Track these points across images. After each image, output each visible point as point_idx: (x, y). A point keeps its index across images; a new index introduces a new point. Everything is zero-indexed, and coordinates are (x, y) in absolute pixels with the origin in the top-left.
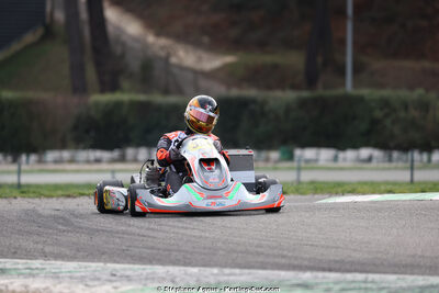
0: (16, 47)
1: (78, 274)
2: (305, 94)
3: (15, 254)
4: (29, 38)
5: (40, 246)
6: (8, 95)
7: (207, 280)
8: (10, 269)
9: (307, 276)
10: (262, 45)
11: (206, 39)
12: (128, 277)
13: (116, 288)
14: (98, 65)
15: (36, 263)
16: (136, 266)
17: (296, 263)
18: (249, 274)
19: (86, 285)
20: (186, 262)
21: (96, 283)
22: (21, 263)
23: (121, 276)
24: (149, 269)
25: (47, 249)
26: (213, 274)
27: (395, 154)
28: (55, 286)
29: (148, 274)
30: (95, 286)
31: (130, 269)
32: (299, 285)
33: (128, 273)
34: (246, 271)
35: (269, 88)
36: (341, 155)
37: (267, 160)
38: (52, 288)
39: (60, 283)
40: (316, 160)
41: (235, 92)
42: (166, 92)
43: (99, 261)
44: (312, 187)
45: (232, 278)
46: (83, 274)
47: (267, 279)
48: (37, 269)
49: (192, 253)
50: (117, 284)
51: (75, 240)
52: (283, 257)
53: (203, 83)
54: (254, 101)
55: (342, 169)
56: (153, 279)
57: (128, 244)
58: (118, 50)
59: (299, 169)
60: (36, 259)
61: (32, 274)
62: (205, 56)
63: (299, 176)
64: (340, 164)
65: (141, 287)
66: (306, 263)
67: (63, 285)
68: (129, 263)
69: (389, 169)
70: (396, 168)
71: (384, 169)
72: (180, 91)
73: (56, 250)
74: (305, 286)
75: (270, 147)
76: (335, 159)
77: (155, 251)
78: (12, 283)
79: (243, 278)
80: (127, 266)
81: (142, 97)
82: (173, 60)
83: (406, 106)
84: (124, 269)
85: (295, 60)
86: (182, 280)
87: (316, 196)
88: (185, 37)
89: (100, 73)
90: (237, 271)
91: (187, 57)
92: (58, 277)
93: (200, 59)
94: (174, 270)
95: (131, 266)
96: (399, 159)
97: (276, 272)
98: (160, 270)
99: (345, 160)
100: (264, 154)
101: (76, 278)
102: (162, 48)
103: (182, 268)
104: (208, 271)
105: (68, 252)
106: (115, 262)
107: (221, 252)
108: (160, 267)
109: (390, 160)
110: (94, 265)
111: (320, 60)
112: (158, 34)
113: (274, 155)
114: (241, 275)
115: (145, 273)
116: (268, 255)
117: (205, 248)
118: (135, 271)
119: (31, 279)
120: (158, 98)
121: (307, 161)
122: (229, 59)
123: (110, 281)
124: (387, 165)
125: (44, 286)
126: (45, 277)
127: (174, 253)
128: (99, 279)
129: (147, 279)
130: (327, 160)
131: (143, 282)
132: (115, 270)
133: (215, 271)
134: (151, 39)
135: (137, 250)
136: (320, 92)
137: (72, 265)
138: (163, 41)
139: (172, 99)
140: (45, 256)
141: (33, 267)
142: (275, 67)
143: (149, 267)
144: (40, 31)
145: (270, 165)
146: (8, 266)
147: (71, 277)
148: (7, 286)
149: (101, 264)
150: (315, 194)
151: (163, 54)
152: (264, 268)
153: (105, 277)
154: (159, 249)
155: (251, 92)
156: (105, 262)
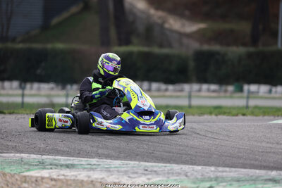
0: (65, 15)
1: (123, 169)
2: (252, 49)
3: (79, 154)
5: (95, 149)
6: (60, 46)
7: (209, 175)
8: (77, 165)
9: (274, 174)
10: (224, 17)
11: (187, 13)
12: (155, 171)
13: (149, 179)
14: (118, 27)
15: (94, 161)
16: (160, 165)
17: (265, 164)
18: (235, 171)
19: (129, 177)
20: (193, 163)
21: (136, 175)
22: (84, 161)
23: (151, 171)
24: (169, 166)
25: (100, 151)
26: (212, 171)
28: (108, 177)
29: (169, 170)
30: (135, 178)
31: (156, 166)
32: (270, 180)
33: (155, 169)
34: (234, 169)
35: (228, 45)
36: (274, 89)
37: (226, 91)
38: (106, 178)
39: (112, 175)
40: (258, 92)
41: (206, 47)
42: (161, 46)
43: (135, 160)
44: (261, 111)
45: (224, 174)
46: (125, 169)
47: (248, 175)
48: (94, 165)
49: (195, 156)
50: (149, 177)
51: (117, 145)
52: (256, 160)
53: (185, 41)
54: (218, 53)
55: (274, 98)
56: (173, 173)
57: (152, 149)
58: (131, 18)
59: (248, 98)
60: (93, 158)
61: (92, 168)
62: (187, 23)
63: (247, 102)
64: (273, 95)
65: (165, 179)
66: (272, 165)
67: (113, 176)
68: (155, 162)
72: (170, 46)
73: (105, 152)
74: (274, 181)
75: (228, 83)
76: (270, 91)
77: (171, 154)
78: (79, 174)
79: (232, 174)
80: (154, 164)
81: (146, 49)
82: (167, 26)
84: (152, 166)
85: (244, 27)
86: (192, 174)
87: (266, 117)
88: (175, 11)
89: (119, 33)
90: (227, 169)
91: (175, 24)
92: (109, 171)
93: (183, 25)
94: (186, 168)
95: (156, 164)
97: (253, 170)
98: (176, 167)
99: (276, 92)
100: (224, 88)
101: (122, 172)
102: (160, 18)
103: (191, 166)
104: (208, 169)
105: (114, 154)
106: (145, 161)
107: (215, 156)
108: (176, 165)
110: (132, 163)
111: (261, 27)
112: (157, 9)
113: (231, 88)
114: (230, 172)
115: (166, 169)
116: (245, 159)
117: (204, 153)
118: (160, 167)
119: (92, 172)
120: (156, 50)
121: (253, 93)
122: (202, 26)
123: (145, 174)
125: (101, 177)
126: (101, 171)
127: (184, 156)
128: (136, 173)
129: (168, 173)
130: (265, 93)
131: (167, 175)
132: (146, 166)
133: (213, 168)
134: (152, 11)
135: (159, 153)
136: (261, 48)
137: (117, 163)
138: (160, 13)
139: (165, 51)
140: (99, 156)
141: (92, 163)
142: (232, 31)
143: (168, 165)
144: (81, 6)
145: (228, 94)
146: (76, 162)
147: (118, 171)
148: (76, 176)
149: (137, 163)
150: (264, 115)
151: (159, 21)
152: (245, 168)
153: (140, 171)
154: (173, 153)
155: (216, 48)
156: (139, 161)
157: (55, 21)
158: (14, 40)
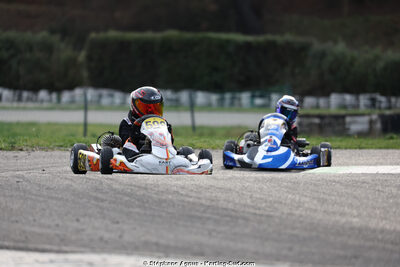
27: (25, 94)
69: (18, 109)
70: (24, 109)
71: (12, 109)
83: (30, 47)
96: (29, 99)
109: (20, 99)
124: (15, 104)
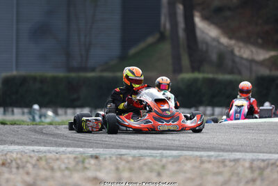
0: (142, 45)
4: (150, 40)
11: (260, 41)
14: (190, 56)
42: (231, 72)
53: (255, 67)
58: (204, 48)
72: (240, 73)
88: (248, 40)
89: (192, 62)
91: (245, 52)
112: (230, 38)
122: (273, 53)
134: (224, 40)
138: (233, 42)
144: (157, 36)
157: (132, 51)
158: (93, 70)
